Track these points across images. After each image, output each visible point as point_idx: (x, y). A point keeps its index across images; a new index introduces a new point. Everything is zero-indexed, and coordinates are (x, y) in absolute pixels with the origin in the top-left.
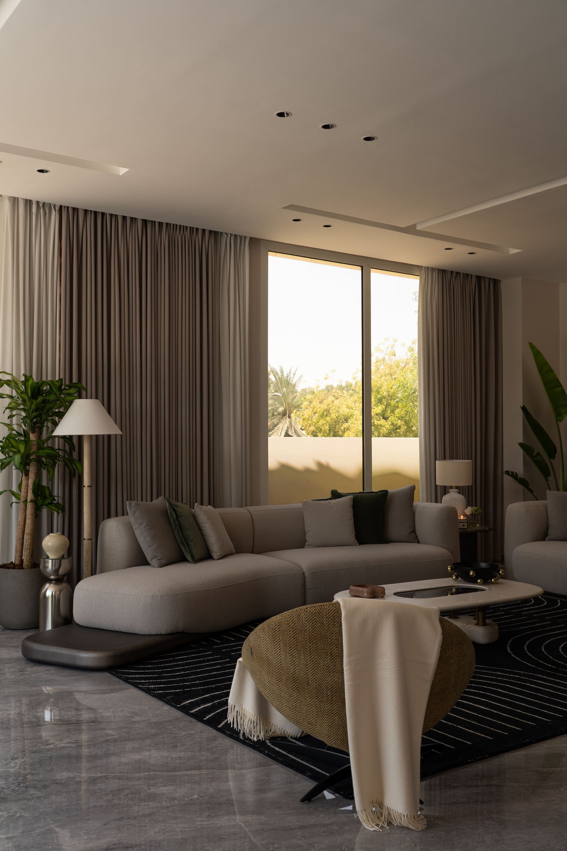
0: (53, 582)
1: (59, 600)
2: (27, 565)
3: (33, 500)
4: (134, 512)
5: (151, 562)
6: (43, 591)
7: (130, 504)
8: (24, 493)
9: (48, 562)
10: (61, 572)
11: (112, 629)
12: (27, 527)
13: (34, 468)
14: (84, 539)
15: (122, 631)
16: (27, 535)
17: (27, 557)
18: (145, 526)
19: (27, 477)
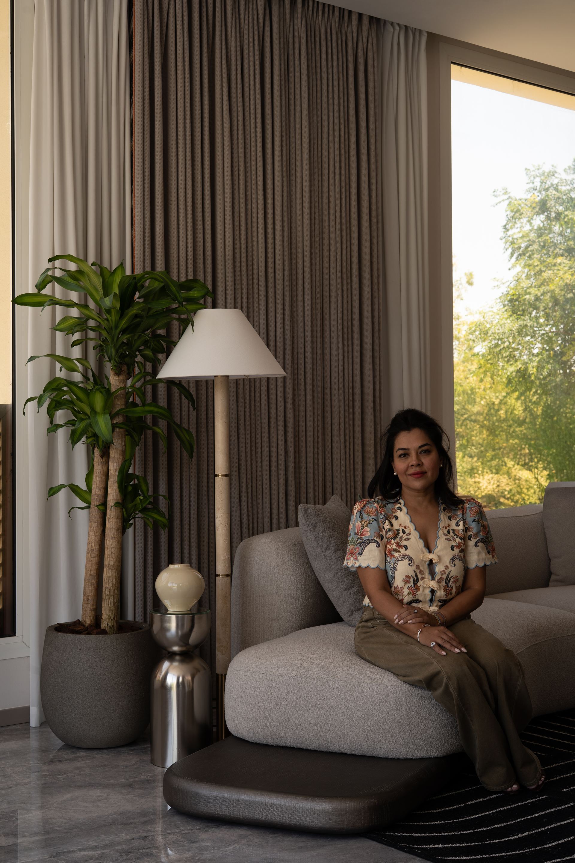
0: (178, 658)
1: (192, 692)
2: (110, 627)
3: (120, 501)
4: (314, 525)
5: (351, 618)
6: (160, 676)
7: (306, 511)
8: (100, 489)
9: (169, 621)
10: (193, 639)
11: (323, 748)
12: (110, 553)
13: (120, 441)
14: (218, 575)
15: (347, 751)
16: (109, 568)
17: (110, 610)
18: (335, 552)
19: (104, 459)
